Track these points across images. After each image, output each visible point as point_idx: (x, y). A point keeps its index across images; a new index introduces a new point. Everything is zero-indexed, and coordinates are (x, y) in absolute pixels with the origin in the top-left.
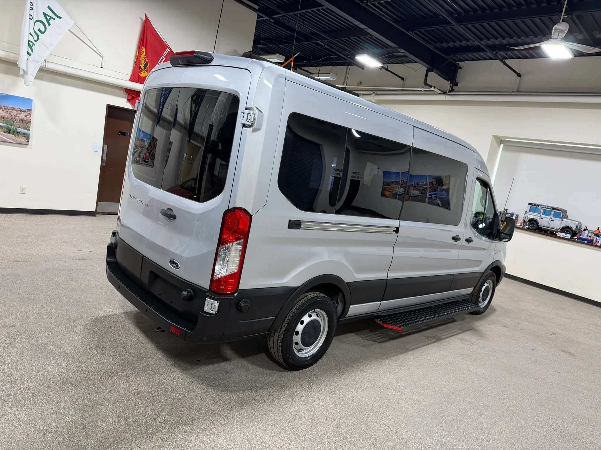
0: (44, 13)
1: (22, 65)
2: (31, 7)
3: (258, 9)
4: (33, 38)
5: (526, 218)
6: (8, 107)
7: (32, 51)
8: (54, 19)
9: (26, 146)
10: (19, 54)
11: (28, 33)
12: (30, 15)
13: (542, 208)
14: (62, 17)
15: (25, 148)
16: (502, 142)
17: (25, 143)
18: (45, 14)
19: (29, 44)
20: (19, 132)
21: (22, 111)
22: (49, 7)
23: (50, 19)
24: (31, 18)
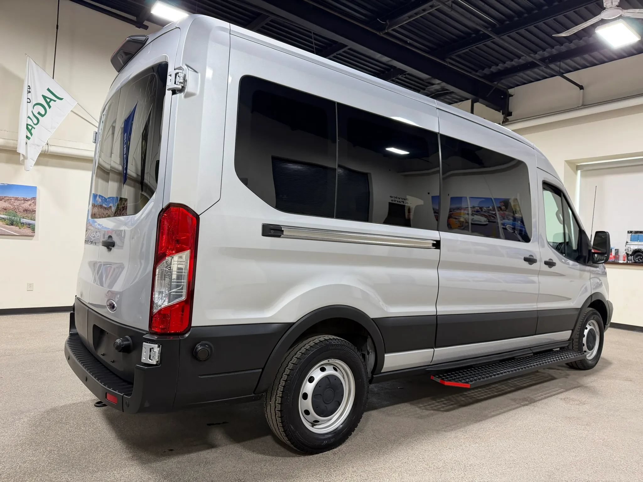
0: (43, 96)
1: (21, 150)
2: (29, 90)
4: (33, 122)
5: (629, 250)
6: (10, 197)
7: (31, 134)
8: (55, 101)
9: (32, 237)
10: (17, 140)
11: (26, 117)
12: (28, 98)
14: (62, 99)
15: (31, 240)
16: (578, 168)
17: (30, 235)
18: (44, 97)
19: (27, 128)
20: (24, 223)
21: (25, 200)
22: (48, 90)
23: (50, 102)
24: (29, 101)
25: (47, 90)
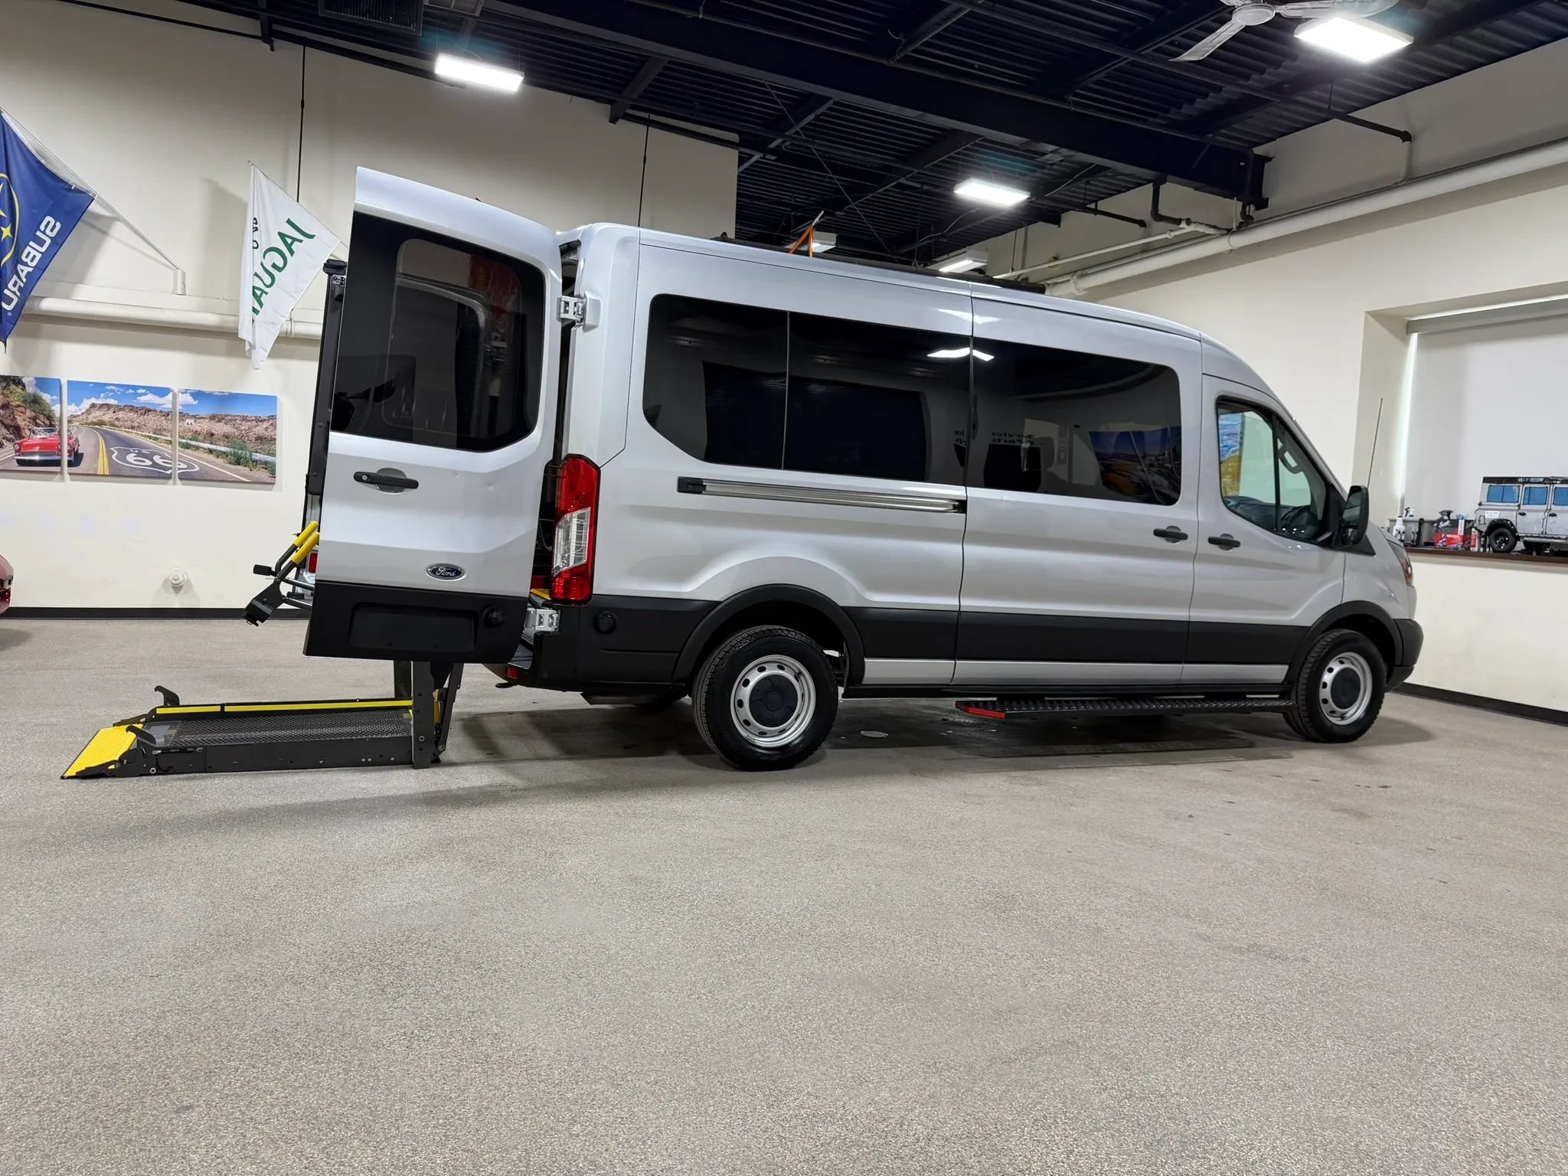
0: (280, 234)
1: (244, 333)
2: (255, 226)
3: (738, 141)
4: (263, 282)
6: (234, 416)
7: (261, 305)
8: (301, 241)
9: (271, 486)
10: (238, 316)
11: (252, 275)
12: (254, 241)
13: (1521, 485)
14: (314, 236)
15: (269, 490)
16: (1410, 327)
17: (268, 481)
18: (282, 236)
19: (254, 294)
20: (257, 461)
21: (259, 420)
22: (289, 222)
23: (292, 243)
24: (256, 246)
25: (287, 222)
